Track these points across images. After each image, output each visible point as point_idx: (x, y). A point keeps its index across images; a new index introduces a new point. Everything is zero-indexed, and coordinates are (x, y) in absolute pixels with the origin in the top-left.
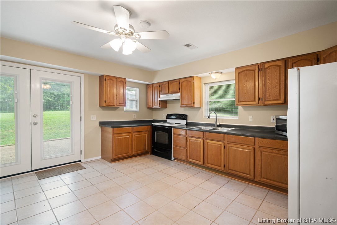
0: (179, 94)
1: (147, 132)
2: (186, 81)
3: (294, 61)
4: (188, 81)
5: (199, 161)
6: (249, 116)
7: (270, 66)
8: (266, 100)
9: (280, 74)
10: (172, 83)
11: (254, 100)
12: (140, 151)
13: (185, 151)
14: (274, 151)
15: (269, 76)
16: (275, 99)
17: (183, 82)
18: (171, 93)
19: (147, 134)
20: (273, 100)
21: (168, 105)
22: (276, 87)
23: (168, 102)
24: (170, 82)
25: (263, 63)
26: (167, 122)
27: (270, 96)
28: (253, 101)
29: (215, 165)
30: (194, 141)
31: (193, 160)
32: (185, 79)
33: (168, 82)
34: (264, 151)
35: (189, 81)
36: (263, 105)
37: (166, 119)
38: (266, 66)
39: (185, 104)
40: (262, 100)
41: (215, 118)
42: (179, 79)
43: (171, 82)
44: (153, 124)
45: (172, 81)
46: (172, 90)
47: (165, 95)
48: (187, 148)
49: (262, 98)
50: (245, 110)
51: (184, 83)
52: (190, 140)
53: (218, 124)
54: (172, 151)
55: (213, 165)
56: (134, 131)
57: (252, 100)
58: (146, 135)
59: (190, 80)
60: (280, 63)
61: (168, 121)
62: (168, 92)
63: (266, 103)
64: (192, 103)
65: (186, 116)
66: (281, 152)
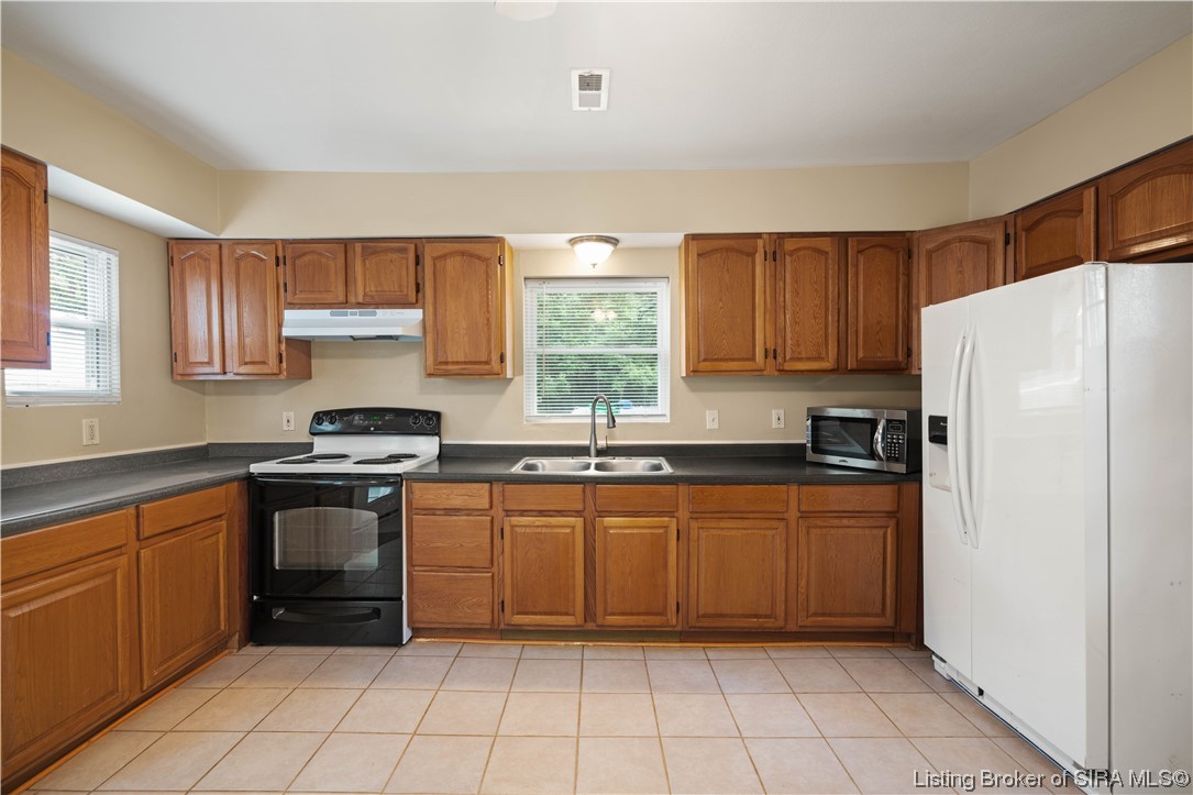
0: (416, 315)
1: (224, 523)
2: (463, 254)
3: (862, 247)
4: (471, 255)
5: (567, 614)
6: (707, 412)
7: (798, 249)
8: (788, 358)
9: (826, 278)
10: (375, 252)
11: (750, 356)
12: (184, 649)
13: (489, 582)
14: (845, 522)
15: (797, 282)
16: (815, 354)
17: (444, 257)
18: (359, 305)
19: (222, 537)
20: (809, 359)
21: (314, 362)
22: (815, 318)
23: (314, 350)
24: (358, 246)
25: (775, 237)
26: (316, 451)
27: (798, 345)
28: (748, 360)
29: (639, 614)
30: (539, 530)
31: (533, 613)
32: (457, 246)
33: (346, 243)
34: (816, 527)
35: (479, 258)
36: (776, 373)
37: (305, 438)
38: (789, 245)
39: (457, 363)
40: (775, 358)
41: (589, 421)
42: (418, 243)
43: (363, 248)
44: (255, 468)
45: (372, 246)
46: (372, 288)
47: (325, 314)
48: (495, 569)
49: (775, 351)
50: (693, 390)
51: (452, 265)
52: (512, 526)
53: (602, 443)
54: (404, 598)
55: (632, 614)
56: (146, 531)
57: (746, 356)
58: (217, 542)
59: (486, 255)
60: (825, 244)
61: (322, 445)
62: (341, 298)
63: (787, 366)
64: (495, 358)
65: (438, 415)
66: (863, 522)
